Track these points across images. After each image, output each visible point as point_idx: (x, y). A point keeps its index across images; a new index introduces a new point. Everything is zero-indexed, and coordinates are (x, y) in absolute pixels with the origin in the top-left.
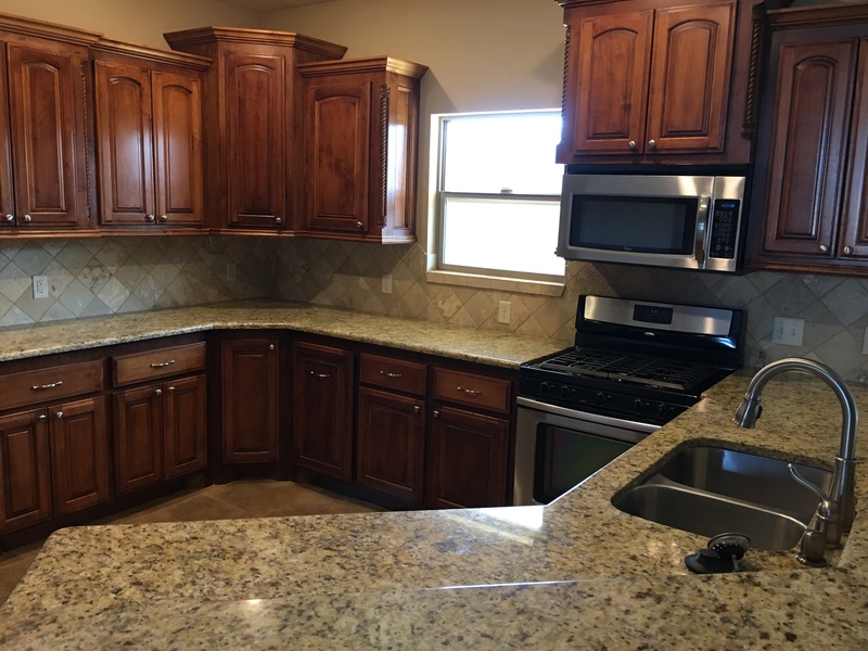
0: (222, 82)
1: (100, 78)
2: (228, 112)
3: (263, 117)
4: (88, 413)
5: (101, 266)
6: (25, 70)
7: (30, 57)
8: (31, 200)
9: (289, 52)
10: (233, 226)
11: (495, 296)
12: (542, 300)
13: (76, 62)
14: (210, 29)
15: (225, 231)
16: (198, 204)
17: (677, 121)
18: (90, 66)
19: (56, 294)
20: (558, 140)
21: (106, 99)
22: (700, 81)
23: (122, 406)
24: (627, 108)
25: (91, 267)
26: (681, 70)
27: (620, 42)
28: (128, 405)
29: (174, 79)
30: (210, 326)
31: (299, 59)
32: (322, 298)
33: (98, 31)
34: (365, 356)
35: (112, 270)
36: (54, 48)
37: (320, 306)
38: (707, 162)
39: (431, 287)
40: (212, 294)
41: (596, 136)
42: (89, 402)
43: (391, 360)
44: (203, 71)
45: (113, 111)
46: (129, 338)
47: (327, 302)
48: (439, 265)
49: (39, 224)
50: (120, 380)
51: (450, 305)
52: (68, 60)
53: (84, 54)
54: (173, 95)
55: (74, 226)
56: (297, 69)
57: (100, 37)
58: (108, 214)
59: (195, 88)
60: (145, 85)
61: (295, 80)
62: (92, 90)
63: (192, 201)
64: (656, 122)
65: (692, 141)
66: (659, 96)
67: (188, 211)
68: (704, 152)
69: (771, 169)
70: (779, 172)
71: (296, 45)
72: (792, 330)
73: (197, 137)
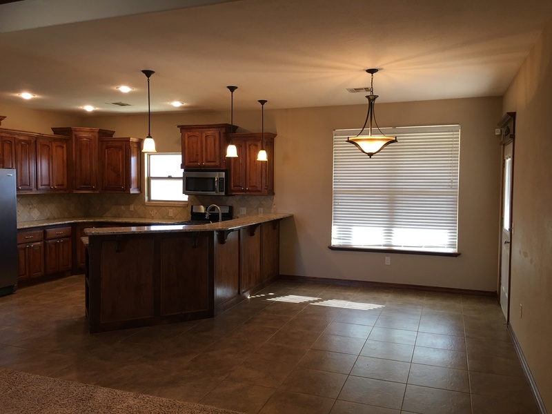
0: (74, 144)
4: (39, 247)
5: (32, 204)
6: (20, 145)
7: (20, 141)
9: (97, 135)
10: (77, 190)
11: (167, 208)
12: (182, 208)
13: (32, 141)
15: (75, 192)
16: (66, 183)
17: (209, 160)
18: (36, 142)
19: (19, 213)
20: (181, 163)
24: (197, 155)
25: (29, 205)
27: (193, 139)
28: (49, 245)
29: (59, 144)
30: (73, 221)
31: (100, 137)
35: (35, 206)
36: (27, 138)
38: (217, 169)
39: (147, 207)
42: (39, 243)
44: (67, 141)
46: (50, 224)
48: (149, 200)
49: (22, 190)
50: (49, 237)
51: (153, 212)
53: (34, 139)
54: (59, 148)
55: (31, 190)
56: (99, 139)
58: (39, 186)
59: (65, 146)
60: (50, 146)
61: (98, 143)
63: (64, 182)
64: (204, 159)
65: (212, 164)
66: (204, 153)
67: (62, 185)
68: (216, 166)
69: (230, 170)
70: (232, 171)
71: (99, 132)
72: (244, 211)
73: (65, 161)
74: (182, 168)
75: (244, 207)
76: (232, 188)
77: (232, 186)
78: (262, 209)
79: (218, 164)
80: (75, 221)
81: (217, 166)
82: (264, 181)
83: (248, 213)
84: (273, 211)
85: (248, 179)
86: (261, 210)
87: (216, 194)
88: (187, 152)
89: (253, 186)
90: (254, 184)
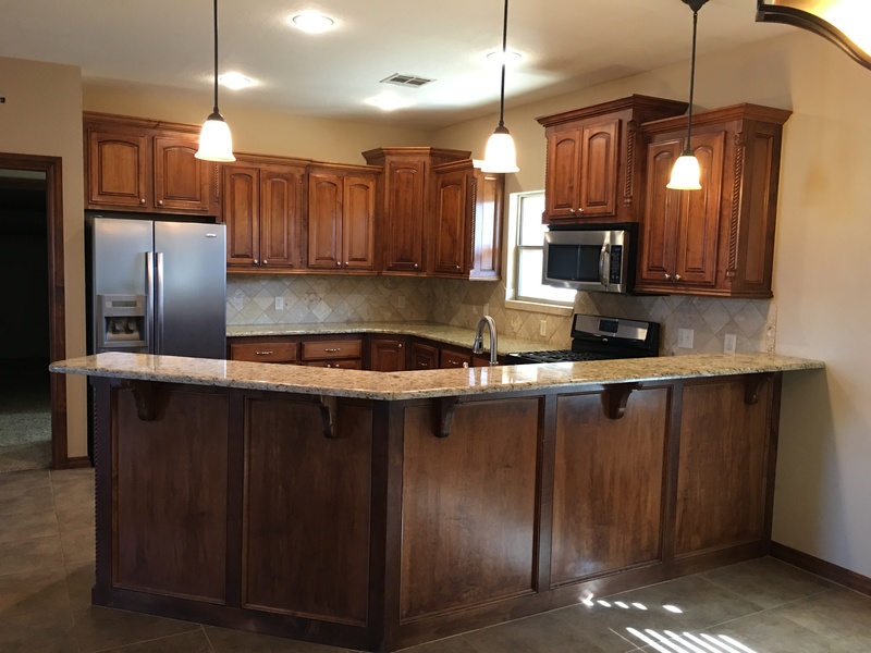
0: (387, 181)
1: (313, 184)
2: (390, 198)
3: (410, 200)
5: (315, 293)
6: (269, 182)
7: (271, 176)
8: (268, 252)
9: (427, 160)
10: (389, 269)
11: (539, 316)
12: (562, 319)
13: (298, 176)
14: (380, 149)
15: (385, 273)
16: (370, 256)
17: (593, 199)
18: (306, 177)
19: (288, 308)
20: (543, 210)
21: (315, 195)
22: (602, 170)
24: (571, 188)
25: (309, 294)
26: (594, 164)
27: (566, 147)
29: (357, 180)
30: (364, 330)
31: (434, 163)
32: (455, 321)
33: (310, 158)
34: (445, 352)
35: (322, 296)
36: (285, 170)
37: (453, 326)
38: (608, 222)
39: (508, 311)
40: (388, 315)
41: (557, 206)
43: (455, 354)
44: (378, 175)
45: (319, 201)
46: (312, 332)
47: (457, 323)
48: (516, 296)
49: (271, 265)
50: (305, 356)
51: (517, 324)
52: (293, 175)
53: (302, 171)
54: (357, 190)
55: (291, 267)
56: (433, 169)
57: (311, 161)
58: (312, 261)
59: (371, 185)
60: (340, 186)
61: (431, 176)
62: (306, 192)
63: (367, 254)
64: (584, 197)
65: (599, 209)
66: (584, 180)
67: (364, 260)
68: (606, 215)
69: (643, 226)
70: (647, 228)
71: (431, 154)
72: (686, 337)
73: (371, 214)
74: (544, 222)
75: (689, 327)
76: (645, 275)
77: (645, 267)
78: (734, 338)
79: (610, 208)
80: (370, 330)
81: (610, 216)
82: (725, 253)
83: (699, 347)
84: (763, 346)
85: (683, 247)
86: (731, 340)
87: (603, 288)
88: (552, 181)
89: (694, 270)
90: (698, 265)
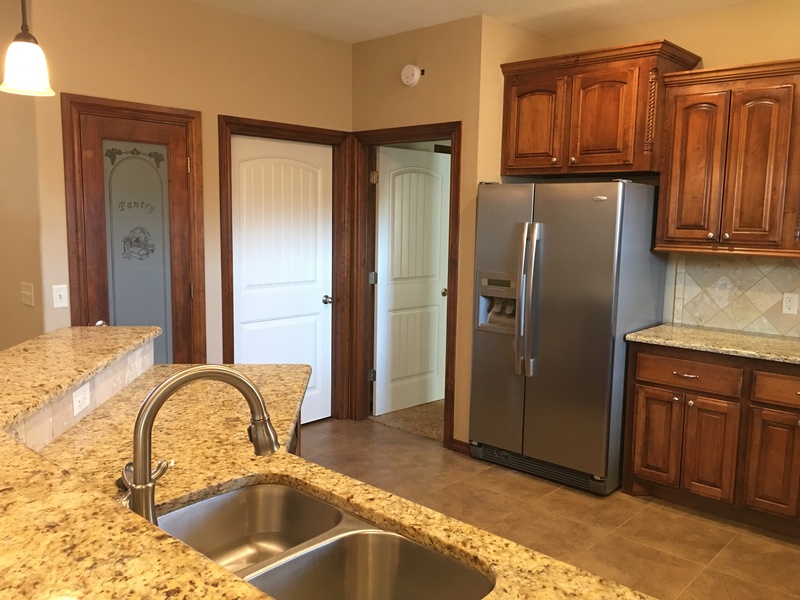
4: (722, 414)
6: (744, 108)
8: (735, 220)
23: (757, 421)
28: (765, 424)
42: (723, 404)
50: (757, 395)
55: (776, 245)
